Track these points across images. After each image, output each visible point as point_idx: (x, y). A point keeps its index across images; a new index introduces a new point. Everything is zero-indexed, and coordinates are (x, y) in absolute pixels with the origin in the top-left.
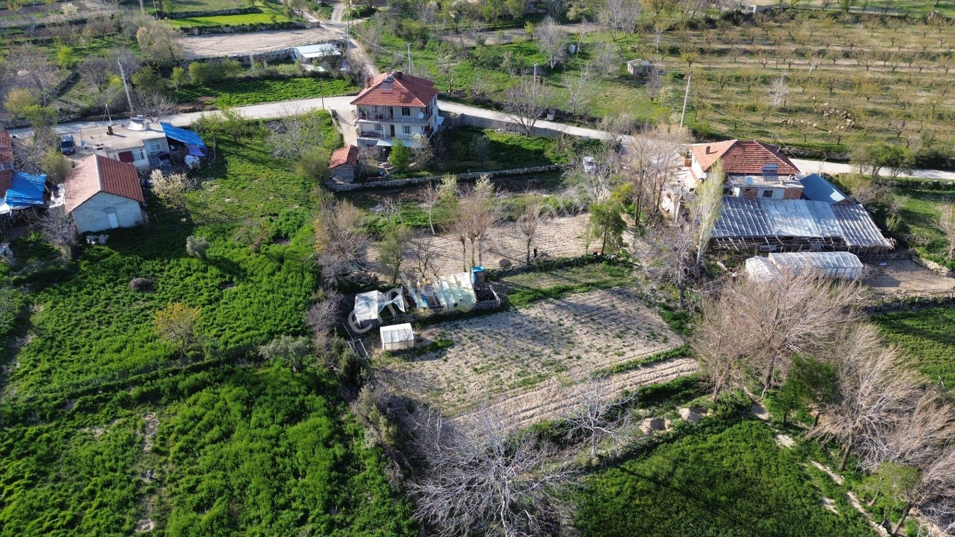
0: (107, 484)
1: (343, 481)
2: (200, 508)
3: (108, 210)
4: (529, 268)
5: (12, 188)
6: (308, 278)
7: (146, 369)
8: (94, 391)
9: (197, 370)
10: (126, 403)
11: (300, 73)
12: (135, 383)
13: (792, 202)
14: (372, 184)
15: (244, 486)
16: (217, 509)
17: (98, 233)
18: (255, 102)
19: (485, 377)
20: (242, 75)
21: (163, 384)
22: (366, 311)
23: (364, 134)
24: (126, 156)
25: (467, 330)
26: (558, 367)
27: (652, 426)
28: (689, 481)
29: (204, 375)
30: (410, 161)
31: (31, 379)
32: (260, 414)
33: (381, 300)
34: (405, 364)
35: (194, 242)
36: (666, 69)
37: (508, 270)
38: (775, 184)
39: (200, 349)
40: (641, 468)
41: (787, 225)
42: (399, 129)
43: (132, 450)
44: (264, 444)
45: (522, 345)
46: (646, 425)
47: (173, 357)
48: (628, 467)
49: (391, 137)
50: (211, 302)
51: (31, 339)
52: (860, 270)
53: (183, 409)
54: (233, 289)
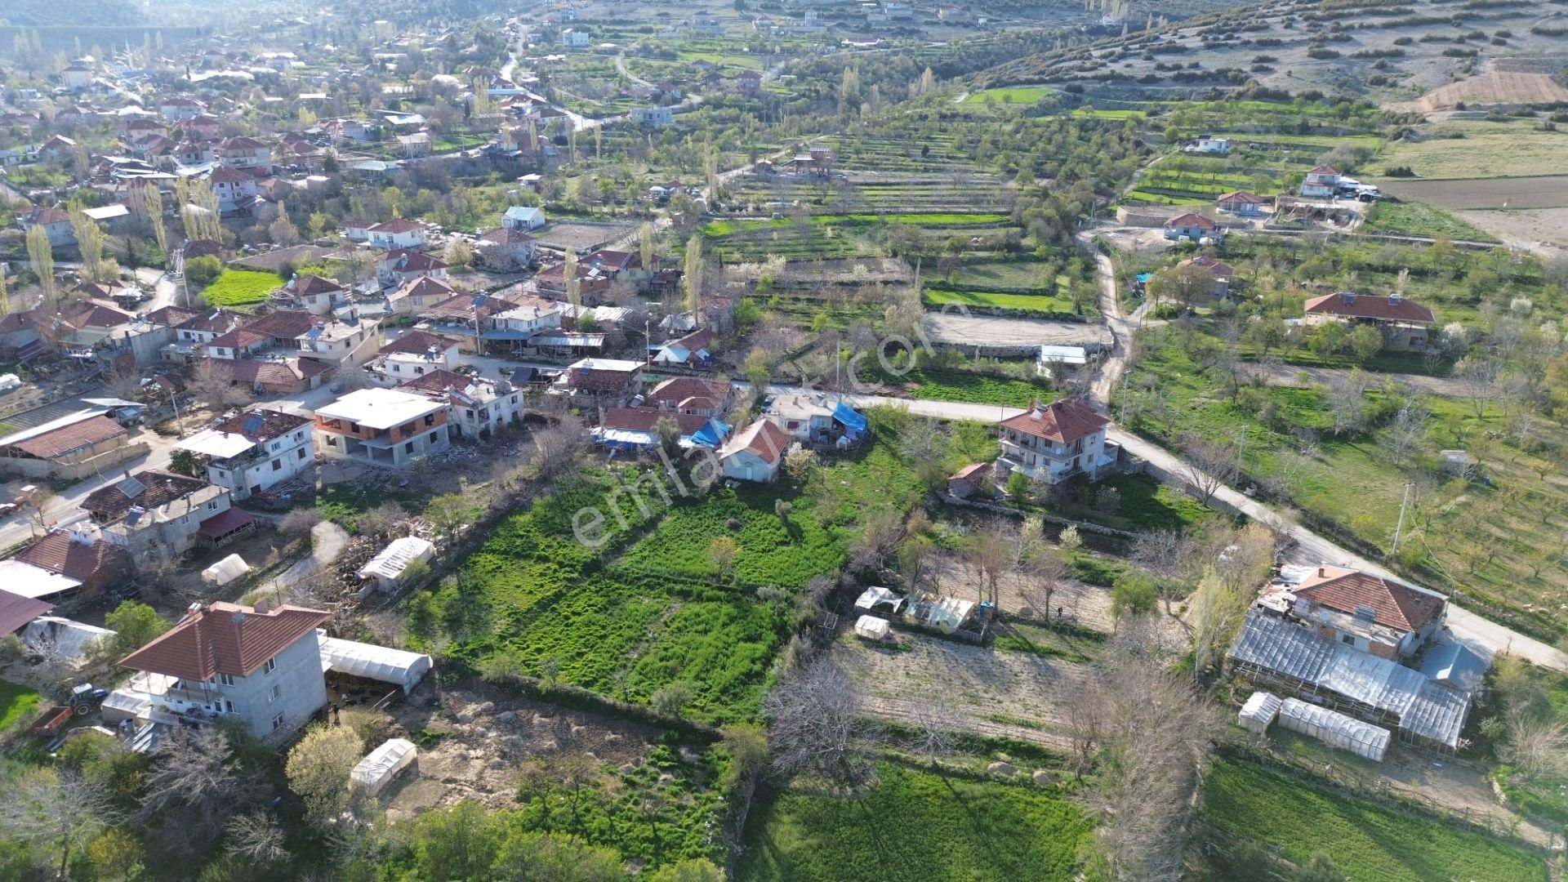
0: (629, 627)
1: (744, 684)
2: (661, 660)
4: (1044, 624)
5: (703, 431)
7: (694, 576)
8: (658, 578)
9: (720, 589)
10: (670, 592)
11: (1024, 376)
12: (684, 582)
13: (1377, 659)
14: (980, 505)
15: (692, 660)
16: (670, 664)
17: (735, 480)
18: (950, 399)
19: (909, 681)
20: (965, 367)
21: (696, 589)
22: (867, 600)
23: (1008, 456)
24: (793, 425)
25: (934, 647)
26: (975, 700)
27: (1001, 768)
28: (983, 809)
29: (722, 594)
30: (1031, 494)
31: (634, 558)
32: (733, 628)
33: (883, 597)
34: (862, 648)
35: (781, 505)
36: (1497, 474)
37: (1023, 618)
38: (1361, 632)
39: (731, 577)
40: (959, 786)
41: (1341, 679)
42: (1040, 459)
43: (654, 617)
44: (720, 645)
45: (966, 675)
46: (997, 764)
47: (713, 576)
48: (950, 781)
49: (1032, 465)
50: (764, 551)
51: (651, 536)
52: (1380, 752)
53: (696, 608)
54: (785, 548)
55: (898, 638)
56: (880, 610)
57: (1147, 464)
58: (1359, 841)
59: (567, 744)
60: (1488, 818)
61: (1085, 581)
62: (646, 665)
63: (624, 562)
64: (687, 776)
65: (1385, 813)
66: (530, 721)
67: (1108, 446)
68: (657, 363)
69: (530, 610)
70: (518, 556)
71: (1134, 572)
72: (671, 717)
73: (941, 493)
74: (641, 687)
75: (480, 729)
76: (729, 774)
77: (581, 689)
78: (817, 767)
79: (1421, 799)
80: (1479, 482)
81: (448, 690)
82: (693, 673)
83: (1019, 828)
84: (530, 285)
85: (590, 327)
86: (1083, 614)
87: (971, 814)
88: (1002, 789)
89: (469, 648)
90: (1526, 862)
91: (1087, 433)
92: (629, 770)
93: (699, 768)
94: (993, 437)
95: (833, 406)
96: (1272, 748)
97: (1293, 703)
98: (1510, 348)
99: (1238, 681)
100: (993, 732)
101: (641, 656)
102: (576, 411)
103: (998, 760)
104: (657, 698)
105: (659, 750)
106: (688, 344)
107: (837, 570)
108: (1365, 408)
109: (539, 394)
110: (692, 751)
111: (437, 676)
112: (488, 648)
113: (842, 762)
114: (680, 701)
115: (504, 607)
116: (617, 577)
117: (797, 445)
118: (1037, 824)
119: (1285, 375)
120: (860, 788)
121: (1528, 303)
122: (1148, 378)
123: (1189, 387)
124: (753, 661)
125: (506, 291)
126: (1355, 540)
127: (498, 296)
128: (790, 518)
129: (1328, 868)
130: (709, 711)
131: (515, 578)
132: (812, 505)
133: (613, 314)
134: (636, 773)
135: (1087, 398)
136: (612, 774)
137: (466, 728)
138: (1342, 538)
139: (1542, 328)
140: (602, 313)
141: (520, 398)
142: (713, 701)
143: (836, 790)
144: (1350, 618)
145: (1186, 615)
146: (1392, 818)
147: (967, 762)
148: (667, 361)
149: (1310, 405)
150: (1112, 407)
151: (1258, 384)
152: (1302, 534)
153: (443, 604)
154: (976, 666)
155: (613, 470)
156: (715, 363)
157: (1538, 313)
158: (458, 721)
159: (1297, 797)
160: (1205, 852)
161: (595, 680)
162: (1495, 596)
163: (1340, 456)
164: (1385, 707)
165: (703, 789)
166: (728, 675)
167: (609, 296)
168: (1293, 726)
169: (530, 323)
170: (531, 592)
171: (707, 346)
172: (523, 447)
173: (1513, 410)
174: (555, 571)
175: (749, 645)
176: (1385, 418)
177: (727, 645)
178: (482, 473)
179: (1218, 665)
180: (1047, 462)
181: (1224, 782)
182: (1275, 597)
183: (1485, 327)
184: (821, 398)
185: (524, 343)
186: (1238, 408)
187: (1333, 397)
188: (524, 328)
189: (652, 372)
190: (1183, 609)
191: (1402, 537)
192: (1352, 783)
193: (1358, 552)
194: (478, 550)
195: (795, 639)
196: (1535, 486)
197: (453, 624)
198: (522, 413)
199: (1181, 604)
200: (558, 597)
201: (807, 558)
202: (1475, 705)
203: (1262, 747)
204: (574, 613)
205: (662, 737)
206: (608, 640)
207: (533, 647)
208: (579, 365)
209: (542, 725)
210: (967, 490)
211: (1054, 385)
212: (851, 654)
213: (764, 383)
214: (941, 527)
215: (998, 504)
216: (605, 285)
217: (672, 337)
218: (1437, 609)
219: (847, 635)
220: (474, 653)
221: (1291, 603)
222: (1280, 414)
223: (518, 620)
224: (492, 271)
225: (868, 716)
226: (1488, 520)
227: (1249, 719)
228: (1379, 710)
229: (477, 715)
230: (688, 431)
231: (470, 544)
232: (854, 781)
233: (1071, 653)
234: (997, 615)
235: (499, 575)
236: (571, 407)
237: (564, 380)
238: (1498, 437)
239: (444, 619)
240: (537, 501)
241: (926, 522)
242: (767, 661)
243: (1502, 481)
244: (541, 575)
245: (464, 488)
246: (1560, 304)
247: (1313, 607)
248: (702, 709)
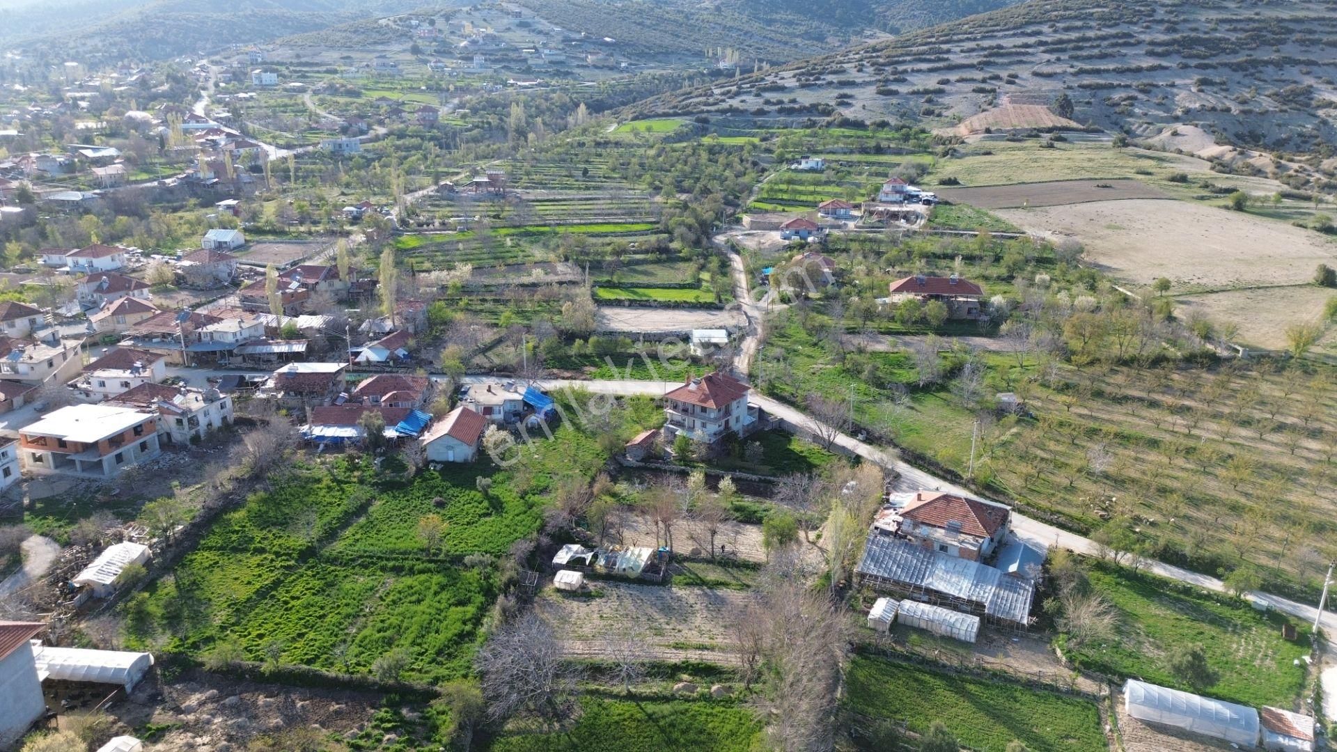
0: (347, 605)
1: (457, 643)
2: (379, 631)
3: (450, 448)
4: (711, 561)
5: (406, 421)
7: (405, 553)
8: (371, 557)
9: (430, 561)
10: (383, 569)
12: (395, 559)
13: (965, 561)
14: (653, 465)
15: (407, 628)
16: (388, 634)
17: (438, 463)
19: (603, 623)
20: (631, 351)
21: (407, 564)
22: (562, 557)
23: (672, 422)
24: (488, 410)
25: (623, 590)
26: (659, 632)
27: (684, 688)
28: (672, 725)
29: (432, 566)
30: (693, 452)
31: (348, 542)
32: (444, 595)
33: (577, 552)
34: (560, 600)
35: (481, 481)
36: (1037, 409)
37: (694, 558)
38: (952, 541)
39: (440, 550)
40: (650, 707)
41: (943, 580)
42: (698, 423)
43: (370, 593)
44: (433, 612)
45: (650, 611)
46: (681, 685)
47: (422, 550)
48: (643, 705)
49: (692, 429)
50: (468, 523)
51: (362, 520)
52: (973, 635)
53: (408, 581)
54: (487, 519)
55: (592, 586)
56: (575, 564)
57: (782, 420)
58: (964, 709)
59: (293, 720)
60: (1055, 677)
61: (741, 521)
62: (365, 637)
63: (338, 546)
64: (409, 733)
65: (981, 683)
66: (254, 703)
67: (750, 408)
68: (359, 363)
69: (249, 600)
70: (235, 550)
71: (778, 510)
72: (391, 682)
73: (620, 459)
74: (362, 659)
75: (205, 716)
76: (448, 726)
77: (305, 667)
78: (528, 710)
79: (1006, 668)
80: (1026, 417)
81: (170, 683)
82: (410, 640)
83: (703, 737)
84: (233, 300)
85: (294, 335)
86: (742, 548)
87: (662, 730)
88: (686, 705)
89: (190, 641)
90: (1084, 708)
91: (734, 399)
92: (354, 736)
93: (420, 724)
94: (659, 407)
95: (522, 390)
96: (895, 642)
97: (907, 604)
98: (1038, 312)
99: (865, 591)
100: (675, 657)
101: (359, 630)
102: (284, 412)
103: (681, 681)
104: (377, 667)
105: (382, 714)
106: (387, 345)
107: (535, 534)
108: (941, 365)
109: (247, 399)
110: (412, 710)
111: (159, 672)
112: (209, 640)
113: (549, 701)
114: (399, 666)
115: (224, 599)
116: (333, 561)
117: (493, 427)
118: (717, 731)
119: (880, 342)
120: (566, 722)
121: (1047, 277)
122: (777, 351)
123: (809, 356)
124: (464, 623)
125: (210, 306)
126: (941, 469)
127: (202, 311)
128: (490, 492)
129: (944, 733)
130: (426, 672)
131: (233, 570)
132: (510, 478)
133: (316, 322)
134: (361, 738)
135: (731, 370)
136: (338, 741)
137: (191, 717)
138: (932, 468)
139: (1059, 296)
140: (304, 321)
141: (229, 404)
142: (430, 663)
143: (545, 727)
144: (943, 531)
145: (821, 541)
146: (987, 686)
147: (656, 687)
148: (368, 361)
149: (900, 366)
150: (751, 377)
151: (861, 351)
152: (902, 467)
153: (161, 603)
154: (658, 603)
155: (323, 463)
156: (413, 360)
157: (1055, 284)
158: (182, 712)
159: (916, 680)
160: (850, 734)
161: (317, 657)
162: (1044, 503)
163: (926, 403)
164: (974, 598)
165: (424, 742)
166: (442, 638)
167: (309, 305)
168: (908, 623)
169: (235, 334)
170: (249, 583)
171: (405, 345)
172: (234, 450)
173: (1044, 359)
174: (272, 560)
175: (460, 609)
176: (955, 371)
177: (440, 611)
178: (194, 476)
179: (849, 578)
180: (704, 425)
181: (861, 675)
182: (887, 520)
183: (1019, 298)
184: (511, 385)
185: (230, 353)
186: (847, 371)
187: (916, 358)
188: (230, 339)
189: (354, 371)
190: (819, 537)
191: (975, 464)
192: (956, 663)
193: (944, 479)
194: (194, 548)
195: (501, 599)
196: (1064, 416)
197: (172, 620)
198: (231, 419)
199: (817, 532)
200: (277, 584)
201: (507, 526)
202: (1037, 589)
203: (887, 642)
204: (293, 598)
205: (384, 701)
206: (328, 619)
207: (255, 633)
208: (285, 369)
209: (267, 705)
210: (642, 454)
211: (705, 362)
212: (551, 605)
213: (460, 374)
214: (622, 487)
215: (667, 463)
216: (305, 296)
217: (372, 339)
218: (1004, 517)
219: (548, 589)
220: (195, 646)
221: (899, 524)
222: (879, 374)
223: (238, 610)
224: (194, 289)
225: (570, 658)
226: (1034, 445)
227: (875, 620)
228: (970, 602)
229: (202, 704)
230: (392, 423)
231: (186, 544)
232: (560, 716)
233: (734, 582)
234: (673, 558)
235: (216, 570)
236: (279, 408)
237: (271, 384)
238: (1036, 381)
239: (163, 617)
240: (251, 497)
241: (610, 484)
242: (477, 621)
243: (1041, 414)
244: (259, 565)
245: (177, 491)
246: (1069, 277)
247: (916, 525)
248: (420, 671)
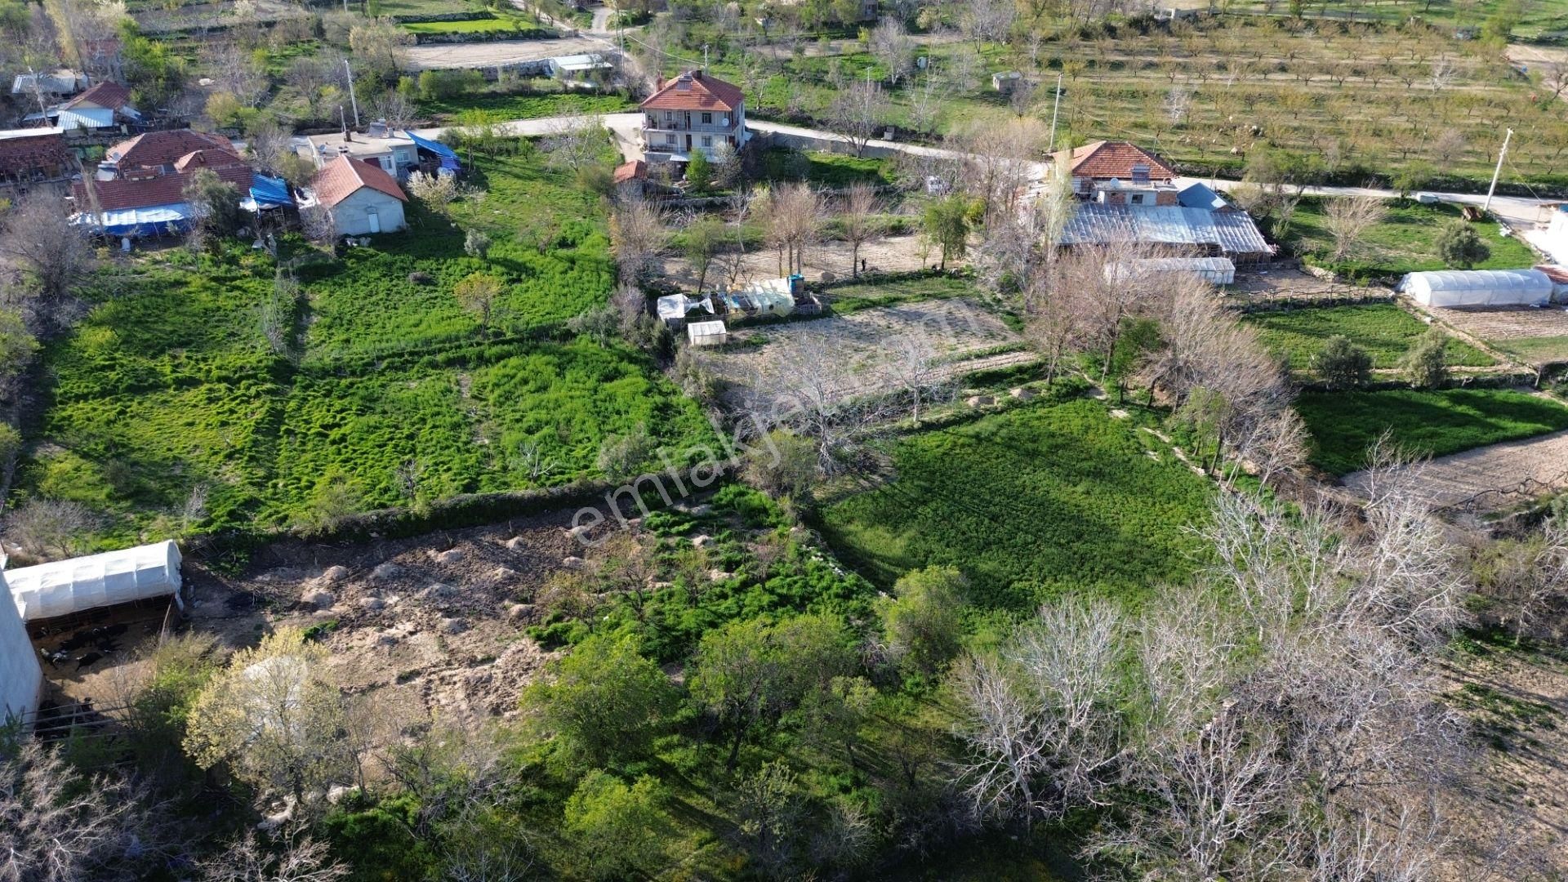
0: (436, 414)
1: (665, 419)
3: (369, 210)
4: (856, 281)
5: (255, 187)
6: (605, 276)
7: (448, 340)
8: (401, 355)
9: (501, 343)
10: (434, 365)
11: (560, 89)
12: (440, 350)
13: (1165, 209)
14: (666, 203)
15: (569, 420)
17: (358, 237)
20: (485, 89)
21: (468, 352)
22: (671, 311)
23: (653, 149)
24: (376, 161)
27: (980, 402)
28: (1012, 438)
29: (509, 347)
31: (331, 345)
32: (574, 375)
33: (686, 303)
34: (718, 356)
35: (476, 238)
37: (831, 283)
38: (1146, 188)
39: (499, 328)
40: (965, 430)
41: (1156, 231)
42: (697, 140)
43: (451, 396)
44: (583, 393)
45: (845, 342)
46: (973, 400)
47: (473, 332)
48: (953, 430)
49: (686, 151)
52: (1233, 276)
53: (494, 370)
54: (525, 284)
55: (741, 335)
56: (697, 315)
57: (775, 134)
59: (524, 564)
63: (323, 354)
64: (722, 528)
66: (430, 562)
70: (137, 390)
74: (547, 467)
75: (365, 601)
77: (471, 495)
81: (244, 577)
87: (1008, 446)
89: (219, 513)
93: (725, 515)
95: (403, 137)
101: (495, 439)
103: (969, 396)
105: (654, 519)
106: (94, 105)
110: (693, 504)
112: (253, 503)
115: (203, 452)
116: (335, 372)
118: (1067, 430)
120: (883, 471)
124: (646, 396)
128: (487, 255)
131: (168, 416)
134: (659, 552)
137: (340, 609)
143: (864, 482)
144: (1126, 182)
147: (946, 410)
148: (87, 127)
154: (845, 333)
158: (315, 607)
161: (475, 480)
164: (1202, 241)
165: (759, 531)
166: (638, 417)
170: (224, 424)
174: (229, 389)
175: (619, 382)
177: (593, 391)
197: (142, 497)
200: (275, 416)
201: (566, 286)
202: (1256, 220)
204: (328, 427)
206: (426, 436)
209: (457, 558)
217: (58, 99)
219: (692, 349)
228: (1201, 245)
232: (868, 468)
233: (907, 296)
234: (813, 286)
235: (134, 421)
244: (211, 400)
